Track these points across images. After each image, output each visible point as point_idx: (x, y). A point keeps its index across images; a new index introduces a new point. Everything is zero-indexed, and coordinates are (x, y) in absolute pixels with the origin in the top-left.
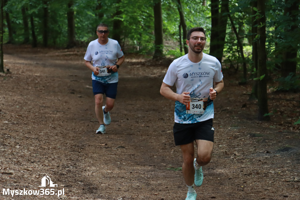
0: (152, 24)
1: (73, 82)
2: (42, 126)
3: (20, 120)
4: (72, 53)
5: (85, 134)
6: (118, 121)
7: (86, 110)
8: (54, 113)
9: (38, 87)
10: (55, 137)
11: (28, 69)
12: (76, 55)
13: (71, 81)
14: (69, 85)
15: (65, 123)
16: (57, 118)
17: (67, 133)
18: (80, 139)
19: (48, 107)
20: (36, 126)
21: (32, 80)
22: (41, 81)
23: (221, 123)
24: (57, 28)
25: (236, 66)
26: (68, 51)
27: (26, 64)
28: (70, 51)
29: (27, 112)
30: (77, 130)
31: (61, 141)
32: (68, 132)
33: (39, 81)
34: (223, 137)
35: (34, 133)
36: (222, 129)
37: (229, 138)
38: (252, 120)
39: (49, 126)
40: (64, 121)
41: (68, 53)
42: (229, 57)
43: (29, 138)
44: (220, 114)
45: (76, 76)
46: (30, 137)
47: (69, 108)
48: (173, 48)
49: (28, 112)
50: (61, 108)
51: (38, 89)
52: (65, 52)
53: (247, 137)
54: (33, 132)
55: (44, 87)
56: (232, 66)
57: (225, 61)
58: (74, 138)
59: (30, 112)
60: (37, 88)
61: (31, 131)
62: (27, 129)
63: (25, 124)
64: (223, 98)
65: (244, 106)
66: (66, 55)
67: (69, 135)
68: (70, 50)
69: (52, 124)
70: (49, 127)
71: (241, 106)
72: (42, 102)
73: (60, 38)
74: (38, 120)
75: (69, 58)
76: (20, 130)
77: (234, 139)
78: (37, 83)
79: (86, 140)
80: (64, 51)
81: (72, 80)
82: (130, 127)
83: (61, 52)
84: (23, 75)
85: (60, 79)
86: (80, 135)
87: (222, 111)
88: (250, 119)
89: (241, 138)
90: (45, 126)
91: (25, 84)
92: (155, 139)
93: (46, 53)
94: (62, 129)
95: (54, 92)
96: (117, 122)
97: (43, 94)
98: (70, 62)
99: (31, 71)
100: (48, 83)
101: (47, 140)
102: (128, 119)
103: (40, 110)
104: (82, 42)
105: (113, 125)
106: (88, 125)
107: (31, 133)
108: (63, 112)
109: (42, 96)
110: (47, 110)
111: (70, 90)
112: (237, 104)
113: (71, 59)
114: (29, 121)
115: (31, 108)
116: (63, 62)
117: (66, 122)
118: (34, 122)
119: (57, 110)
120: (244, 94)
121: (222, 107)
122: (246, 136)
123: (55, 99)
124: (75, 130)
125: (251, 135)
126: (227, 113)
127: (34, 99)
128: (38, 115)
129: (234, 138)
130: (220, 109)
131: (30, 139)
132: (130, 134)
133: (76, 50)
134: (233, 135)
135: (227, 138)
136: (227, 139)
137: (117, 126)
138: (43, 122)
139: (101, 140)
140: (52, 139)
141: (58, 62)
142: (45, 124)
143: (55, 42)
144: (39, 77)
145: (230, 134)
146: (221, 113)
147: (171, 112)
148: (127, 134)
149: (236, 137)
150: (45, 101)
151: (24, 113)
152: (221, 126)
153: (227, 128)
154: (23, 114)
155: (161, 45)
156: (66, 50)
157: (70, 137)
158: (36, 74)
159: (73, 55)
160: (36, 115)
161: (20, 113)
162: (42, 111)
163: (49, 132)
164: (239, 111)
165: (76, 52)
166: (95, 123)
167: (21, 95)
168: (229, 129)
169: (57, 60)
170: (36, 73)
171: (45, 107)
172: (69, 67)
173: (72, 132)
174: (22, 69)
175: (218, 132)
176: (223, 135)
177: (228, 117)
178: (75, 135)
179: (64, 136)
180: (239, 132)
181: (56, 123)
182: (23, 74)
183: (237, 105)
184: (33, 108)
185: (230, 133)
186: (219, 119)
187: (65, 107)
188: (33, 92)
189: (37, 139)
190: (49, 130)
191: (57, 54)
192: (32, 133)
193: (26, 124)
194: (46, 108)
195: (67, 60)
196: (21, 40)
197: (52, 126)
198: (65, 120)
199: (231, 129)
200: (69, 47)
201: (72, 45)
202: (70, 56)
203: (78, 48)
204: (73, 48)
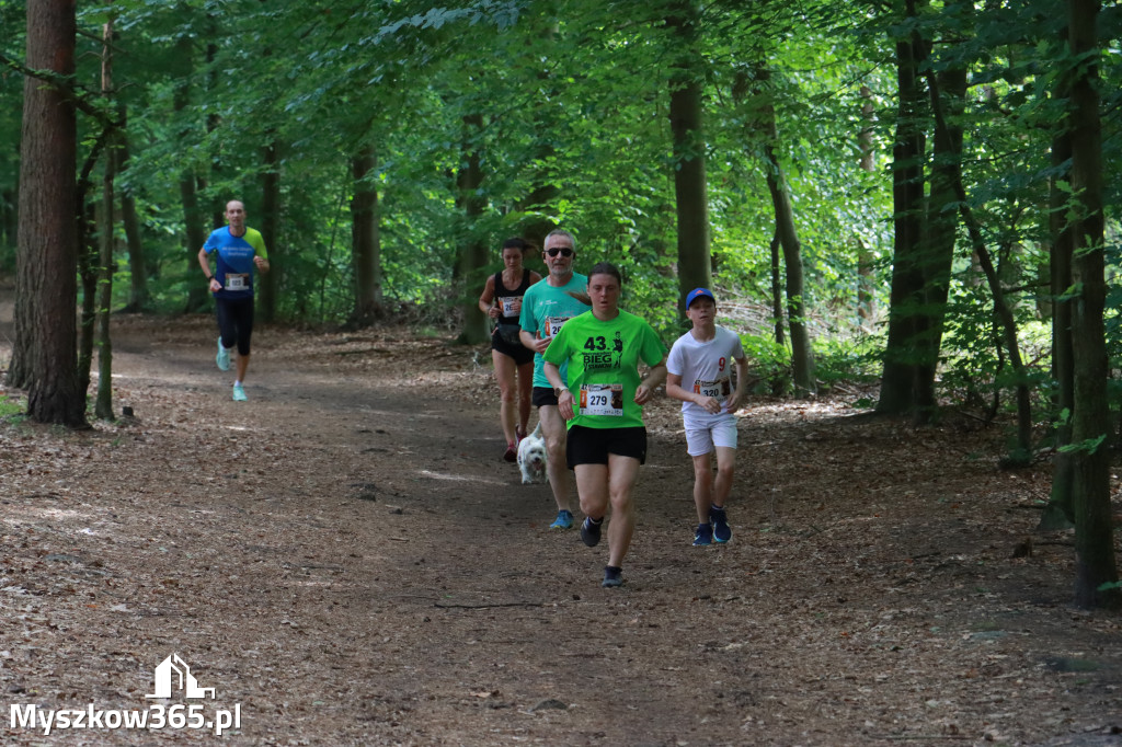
0: (671, 237)
1: (372, 453)
2: (255, 621)
3: (173, 600)
4: (366, 346)
5: (416, 654)
6: (540, 605)
7: (417, 564)
8: (298, 573)
9: (241, 474)
10: (303, 663)
11: (203, 406)
12: (382, 352)
13: (363, 453)
14: (354, 465)
15: (341, 612)
16: (311, 594)
17: (346, 650)
18: (398, 671)
19: (276, 550)
20: (230, 624)
21: (216, 450)
22: (249, 451)
23: (933, 615)
24: (310, 255)
25: (988, 397)
26: (350, 340)
27: (195, 389)
28: (359, 340)
29: (200, 568)
30: (386, 639)
31: (323, 679)
32: (352, 646)
33: (242, 454)
34: (942, 670)
35: (225, 649)
36: (937, 640)
37: (963, 673)
38: (1052, 607)
39: (280, 623)
40: (336, 604)
41: (354, 346)
42: (965, 361)
43: (207, 668)
44: (927, 578)
45: (381, 432)
46: (207, 663)
47: (353, 556)
48: (747, 329)
49: (203, 570)
50: (323, 555)
51: (241, 482)
52: (343, 343)
53: (1035, 669)
54: (218, 646)
55: (260, 473)
56: (974, 398)
57: (946, 376)
58: (373, 670)
59: (208, 569)
60: (236, 477)
61: (214, 643)
62: (199, 635)
63: (189, 615)
64: (940, 519)
65: (1023, 550)
66: (344, 354)
67: (355, 660)
68: (359, 335)
69: (293, 615)
70: (281, 627)
71: (1012, 552)
72: (254, 530)
73: (322, 288)
74: (239, 602)
75: (356, 365)
76: (170, 638)
77: (984, 680)
78: (235, 460)
79: (419, 676)
80: (338, 337)
81: (368, 447)
82: (584, 628)
83: (326, 343)
84: (184, 429)
85: (321, 446)
86: (396, 658)
87: (937, 569)
88: (1047, 603)
89: (1011, 675)
90: (265, 623)
91: (190, 463)
92: (679, 675)
93: (271, 348)
94: (329, 636)
95: (300, 493)
96: (537, 608)
97: (259, 500)
98: (358, 380)
99: (214, 413)
100: (277, 459)
101: (272, 677)
102: (577, 598)
103: (246, 563)
104: (405, 306)
105: (521, 619)
106: (428, 620)
107: (213, 648)
108: (331, 571)
109: (254, 509)
110: (271, 563)
111: (361, 486)
112: (995, 543)
113: (364, 370)
114: (205, 603)
115: (214, 556)
116: (334, 381)
117: (345, 607)
118: (224, 609)
119: (310, 561)
120: (1022, 506)
121: (936, 554)
122: (1029, 666)
123: (303, 520)
124: (378, 638)
125: (1049, 662)
126: (957, 576)
127: (223, 520)
128: (238, 582)
129: (984, 674)
130: (929, 561)
131: (207, 672)
132: (587, 656)
133: (383, 335)
134: (979, 664)
135: (956, 674)
136: (959, 677)
137: (538, 622)
138: (258, 609)
139: (475, 679)
140: (293, 671)
141: (315, 380)
142: (264, 617)
143: (302, 306)
144: (244, 435)
145: (971, 660)
146: (933, 576)
147: (740, 571)
148: (575, 656)
149: (991, 671)
150: (266, 526)
151: (187, 573)
152: (933, 629)
153: (957, 636)
154: (183, 575)
156: (345, 336)
157: (358, 665)
158: (231, 428)
159: (370, 353)
160: (231, 583)
161: (172, 575)
162: (252, 567)
163: (280, 645)
164: (1002, 571)
165: (381, 344)
166: (453, 610)
167: (177, 504)
168: (966, 637)
169: (310, 371)
170: (230, 424)
171: (265, 551)
172: (356, 400)
173: (367, 645)
174: (182, 407)
175: (923, 650)
176: (941, 661)
177: (960, 593)
178: (379, 656)
179: (338, 661)
180: (1003, 653)
181: (307, 611)
182: (185, 425)
183: (992, 547)
184: (220, 554)
185: (970, 653)
186: (925, 601)
187: (340, 551)
188: (219, 492)
189: (233, 671)
190: (280, 639)
191: (310, 350)
192: (217, 649)
193: (195, 616)
194: (268, 555)
195: (347, 372)
196: (176, 299)
197: (293, 624)
198: (339, 601)
199: (972, 640)
200: (357, 324)
201: (366, 315)
202: (361, 358)
203: (389, 329)
204: (370, 328)
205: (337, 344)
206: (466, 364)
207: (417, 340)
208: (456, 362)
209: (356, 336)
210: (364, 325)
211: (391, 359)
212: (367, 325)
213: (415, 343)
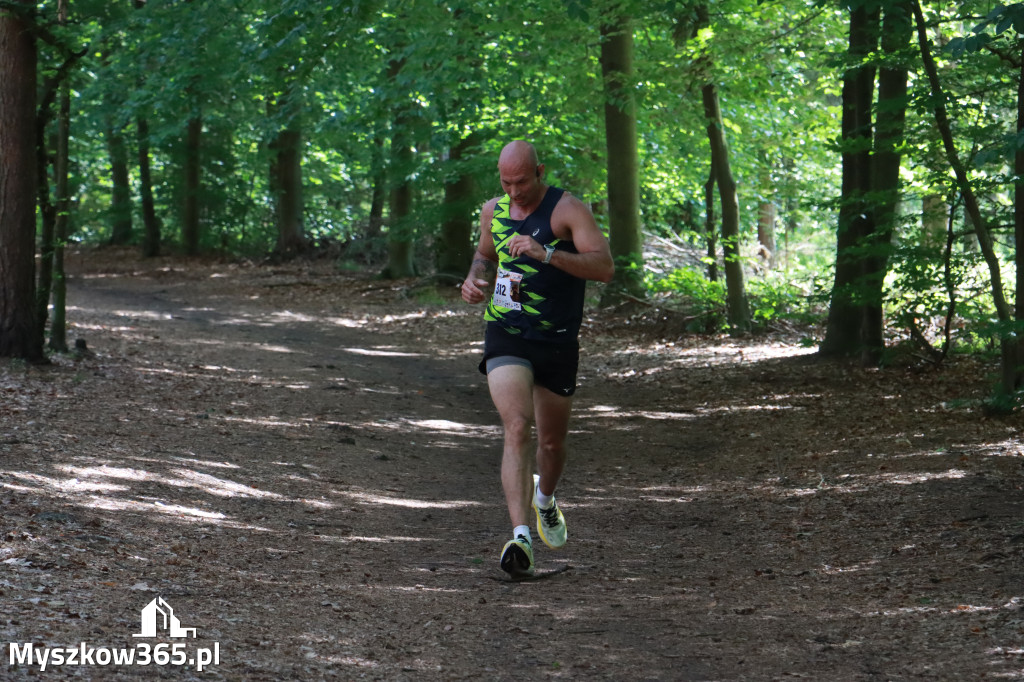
4: (293, 280)
7: (425, 520)
12: (308, 286)
26: (275, 273)
28: (283, 273)
41: (279, 279)
45: (331, 367)
52: (268, 276)
55: (228, 412)
60: (207, 418)
66: (271, 287)
68: (283, 268)
75: (285, 298)
80: (262, 270)
83: (252, 276)
104: (325, 241)
133: (306, 268)
155: (633, 254)
156: (270, 269)
159: (296, 286)
165: (306, 277)
169: (242, 303)
191: (237, 282)
200: (279, 258)
201: (289, 250)
202: (289, 291)
203: (310, 263)
204: (292, 261)
205: (263, 277)
206: (393, 298)
207: (341, 274)
208: (382, 296)
209: (280, 269)
210: (287, 258)
211: (318, 292)
212: (290, 259)
213: (338, 277)
